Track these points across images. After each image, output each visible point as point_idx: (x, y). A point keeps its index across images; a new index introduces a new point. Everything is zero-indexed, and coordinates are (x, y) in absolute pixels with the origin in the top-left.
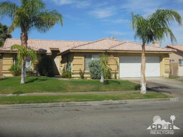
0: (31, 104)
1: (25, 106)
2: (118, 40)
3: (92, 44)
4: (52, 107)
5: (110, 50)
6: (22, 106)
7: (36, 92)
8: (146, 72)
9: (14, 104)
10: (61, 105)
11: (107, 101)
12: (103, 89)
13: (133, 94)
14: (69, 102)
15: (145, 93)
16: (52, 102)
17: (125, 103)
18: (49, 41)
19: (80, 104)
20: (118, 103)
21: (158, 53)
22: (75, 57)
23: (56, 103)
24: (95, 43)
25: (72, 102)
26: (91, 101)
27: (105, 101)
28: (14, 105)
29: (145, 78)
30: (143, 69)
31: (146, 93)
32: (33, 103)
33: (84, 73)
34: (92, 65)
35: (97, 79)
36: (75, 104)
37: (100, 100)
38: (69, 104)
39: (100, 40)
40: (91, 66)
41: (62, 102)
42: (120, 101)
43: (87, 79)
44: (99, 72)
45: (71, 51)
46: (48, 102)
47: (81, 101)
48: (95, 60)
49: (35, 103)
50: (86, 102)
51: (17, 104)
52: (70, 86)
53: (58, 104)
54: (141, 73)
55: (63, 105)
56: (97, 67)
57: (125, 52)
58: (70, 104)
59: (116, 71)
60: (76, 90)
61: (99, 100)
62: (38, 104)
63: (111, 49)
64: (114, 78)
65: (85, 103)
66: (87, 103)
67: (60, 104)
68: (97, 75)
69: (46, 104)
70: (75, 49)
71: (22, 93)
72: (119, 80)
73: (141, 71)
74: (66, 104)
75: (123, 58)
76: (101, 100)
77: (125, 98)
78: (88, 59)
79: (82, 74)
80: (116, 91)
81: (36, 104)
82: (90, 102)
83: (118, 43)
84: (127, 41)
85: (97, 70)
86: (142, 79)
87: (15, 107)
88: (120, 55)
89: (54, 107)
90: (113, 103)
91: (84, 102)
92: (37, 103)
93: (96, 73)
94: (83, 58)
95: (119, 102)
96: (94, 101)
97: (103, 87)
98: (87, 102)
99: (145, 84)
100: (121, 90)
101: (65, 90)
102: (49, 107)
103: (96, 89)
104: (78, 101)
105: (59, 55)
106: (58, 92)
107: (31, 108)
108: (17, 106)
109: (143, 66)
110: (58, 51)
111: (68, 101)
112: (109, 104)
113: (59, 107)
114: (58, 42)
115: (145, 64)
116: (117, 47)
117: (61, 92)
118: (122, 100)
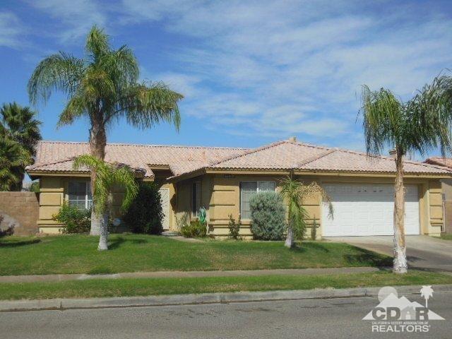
0: (150, 297)
1: (138, 300)
2: (314, 146)
3: (255, 154)
4: (198, 303)
5: (300, 170)
6: (132, 301)
7: (142, 270)
8: (405, 223)
9: (111, 296)
10: (218, 300)
11: (321, 290)
12: (297, 264)
13: (376, 275)
14: (237, 293)
15: (404, 271)
16: (198, 292)
17: (363, 294)
18: (141, 148)
19: (262, 296)
20: (348, 295)
21: (415, 176)
22: (216, 187)
23: (206, 294)
24: (262, 152)
25: (243, 293)
26: (286, 289)
27: (317, 290)
28: (112, 299)
29: (403, 236)
30: (398, 215)
31: (406, 271)
32: (154, 294)
33: (241, 224)
34: (261, 205)
35: (272, 240)
36: (249, 296)
37: (307, 289)
38: (236, 297)
39: (271, 144)
40: (258, 209)
41: (221, 291)
42: (350, 290)
43: (242, 239)
44: (277, 223)
45: (208, 172)
46: (187, 292)
47: (263, 290)
48: (267, 195)
49: (158, 294)
50: (274, 292)
51: (118, 296)
52: (218, 257)
53: (213, 297)
54: (395, 224)
55: (223, 298)
56: (272, 210)
57: (337, 174)
58: (239, 296)
59: (314, 222)
60: (233, 265)
61: (303, 288)
62: (165, 296)
63: (303, 168)
64: (310, 237)
65: (273, 295)
66: (276, 295)
67: (216, 297)
68: (270, 229)
69: (186, 296)
70: (218, 166)
71: (108, 272)
72: (324, 242)
73: (395, 220)
74: (231, 297)
75: (330, 188)
76: (309, 288)
77: (363, 284)
78: (247, 192)
79: (234, 227)
80: (326, 267)
81: (161, 297)
82: (284, 292)
83: (316, 152)
84: (337, 149)
85: (273, 218)
86: (397, 238)
87: (116, 303)
88: (323, 183)
89: (202, 303)
90: (335, 295)
91: (270, 293)
92: (163, 293)
93: (270, 226)
94: (237, 188)
95: (351, 292)
96: (292, 289)
97: (296, 258)
98: (277, 291)
99: (405, 250)
100: (339, 265)
101: (208, 265)
102: (193, 303)
103: (279, 264)
104: (256, 290)
105: (170, 182)
106: (194, 270)
107: (151, 305)
108: (120, 302)
109: (400, 207)
110: (169, 172)
111: (233, 291)
112: (329, 298)
113: (213, 303)
114: (165, 149)
115: (404, 204)
116: (318, 161)
117: (201, 270)
118: (356, 289)
